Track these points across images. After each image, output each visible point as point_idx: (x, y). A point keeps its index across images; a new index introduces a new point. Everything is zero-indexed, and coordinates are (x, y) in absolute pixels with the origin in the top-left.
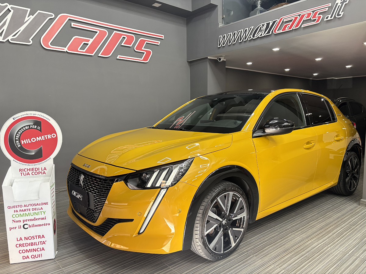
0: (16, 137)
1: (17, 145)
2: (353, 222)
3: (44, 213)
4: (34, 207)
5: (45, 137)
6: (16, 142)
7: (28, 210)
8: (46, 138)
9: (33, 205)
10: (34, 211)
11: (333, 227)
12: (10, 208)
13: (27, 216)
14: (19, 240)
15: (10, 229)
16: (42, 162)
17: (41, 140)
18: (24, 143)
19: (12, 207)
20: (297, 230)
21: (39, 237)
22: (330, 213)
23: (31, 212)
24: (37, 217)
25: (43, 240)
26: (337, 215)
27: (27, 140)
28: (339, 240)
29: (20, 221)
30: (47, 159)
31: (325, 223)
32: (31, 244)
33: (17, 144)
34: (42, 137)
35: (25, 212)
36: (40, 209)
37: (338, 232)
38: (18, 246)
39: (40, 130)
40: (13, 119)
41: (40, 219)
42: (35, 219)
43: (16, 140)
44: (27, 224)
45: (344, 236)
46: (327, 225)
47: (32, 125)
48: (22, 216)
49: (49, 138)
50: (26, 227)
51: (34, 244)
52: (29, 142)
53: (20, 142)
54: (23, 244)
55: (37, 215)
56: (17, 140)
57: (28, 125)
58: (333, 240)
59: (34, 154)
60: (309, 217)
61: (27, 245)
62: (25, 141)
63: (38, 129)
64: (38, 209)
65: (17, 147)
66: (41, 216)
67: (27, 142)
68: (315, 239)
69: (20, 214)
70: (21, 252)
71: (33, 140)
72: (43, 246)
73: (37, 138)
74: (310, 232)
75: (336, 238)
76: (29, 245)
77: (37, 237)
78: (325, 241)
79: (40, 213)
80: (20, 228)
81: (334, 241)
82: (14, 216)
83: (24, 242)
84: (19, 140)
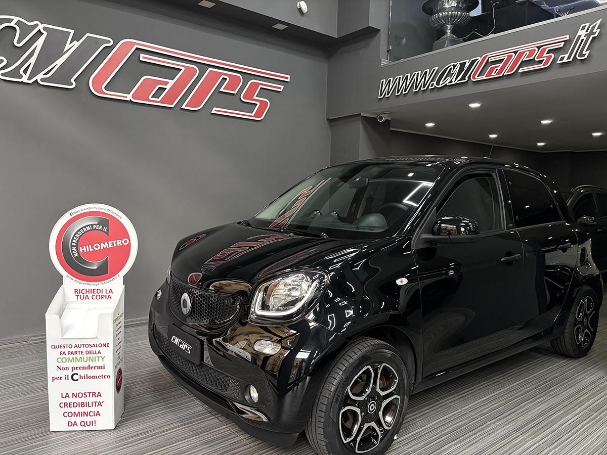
0: (72, 242)
1: (73, 254)
2: (595, 404)
3: (103, 359)
4: (89, 349)
5: (113, 243)
6: (71, 250)
7: (80, 353)
8: (115, 246)
9: (87, 346)
10: (89, 355)
11: (561, 412)
12: (54, 347)
13: (79, 361)
14: (64, 396)
15: (53, 379)
16: (107, 280)
17: (108, 247)
18: (83, 251)
19: (57, 347)
20: (500, 417)
21: (94, 394)
22: (556, 388)
23: (85, 356)
24: (92, 364)
25: (98, 399)
26: (568, 391)
27: (87, 246)
28: (569, 438)
29: (67, 369)
30: (114, 277)
31: (547, 405)
32: (82, 405)
33: (73, 252)
34: (110, 242)
35: (75, 356)
36: (97, 352)
37: (569, 422)
38: (62, 405)
39: (107, 233)
40: (70, 214)
41: (96, 368)
42: (89, 367)
43: (72, 246)
44: (77, 374)
45: (577, 431)
46: (551, 409)
47: (96, 225)
48: (71, 362)
49: (118, 245)
50: (75, 377)
51: (85, 404)
52: (91, 250)
53: (78, 249)
54: (69, 403)
55: (93, 361)
56: (74, 246)
57: (90, 225)
58: (560, 437)
59: (96, 268)
60: (522, 392)
61: (75, 405)
62: (85, 249)
63: (104, 231)
64: (94, 353)
65: (74, 256)
66: (97, 364)
67: (88, 250)
68: (529, 434)
69: (69, 358)
70: (66, 415)
71: (98, 247)
72: (99, 409)
73: (102, 244)
74: (521, 421)
75: (564, 434)
76: (78, 405)
77: (91, 394)
78: (546, 439)
79: (97, 359)
80: (67, 378)
81: (561, 440)
82: (60, 360)
83: (71, 400)
84: (77, 247)
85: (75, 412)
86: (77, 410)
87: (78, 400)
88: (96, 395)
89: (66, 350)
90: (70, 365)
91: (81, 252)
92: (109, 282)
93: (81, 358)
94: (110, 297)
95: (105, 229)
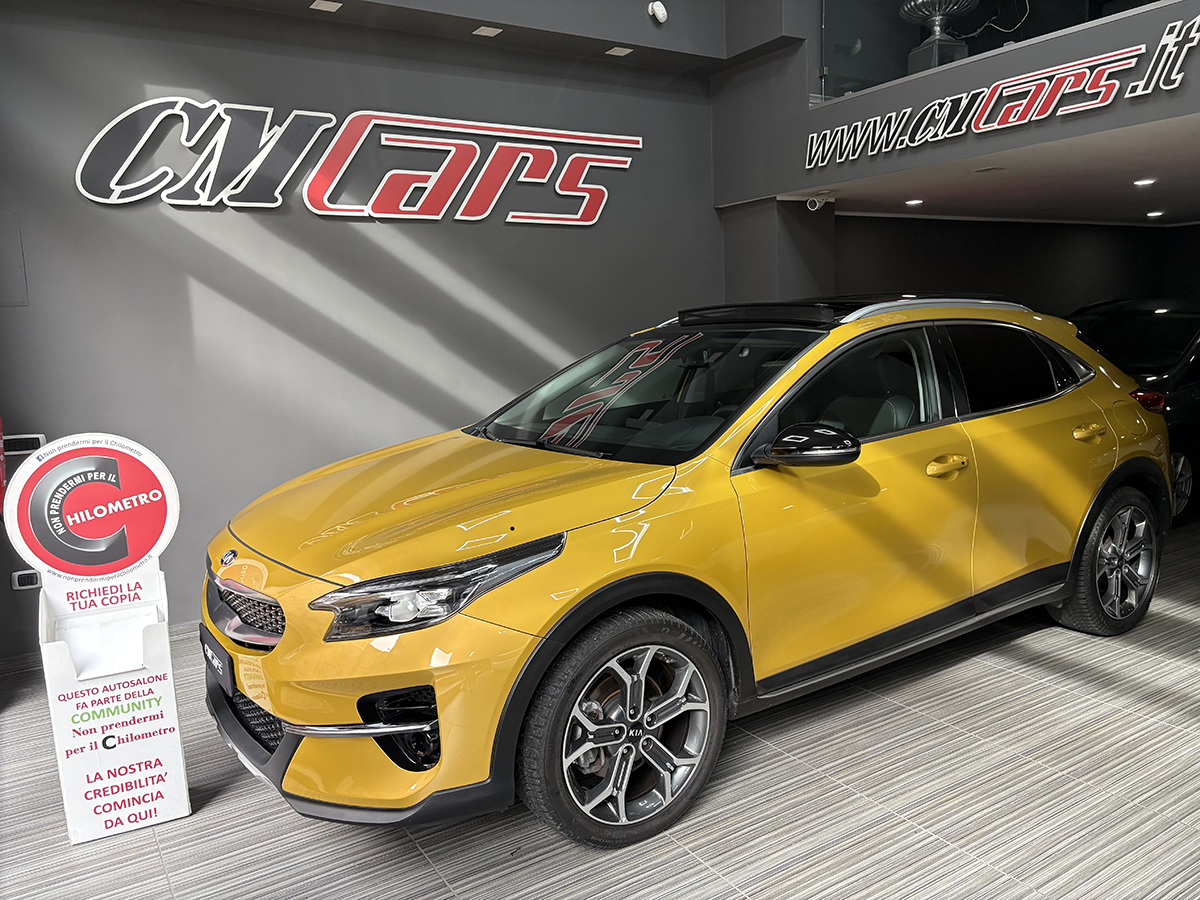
0: (49, 509)
1: (55, 530)
3: (158, 702)
4: (130, 690)
5: (131, 501)
6: (50, 522)
7: (115, 699)
8: (136, 505)
9: (126, 685)
10: (132, 700)
12: (63, 698)
13: (113, 714)
14: (92, 779)
17: (122, 509)
18: (74, 522)
19: (70, 696)
21: (148, 765)
23: (124, 702)
24: (139, 714)
27: (81, 513)
29: (93, 731)
30: (141, 561)
33: (55, 526)
34: (124, 501)
36: (146, 693)
39: (116, 484)
40: (37, 458)
41: (148, 719)
42: (134, 721)
43: (51, 516)
44: (113, 737)
47: (93, 472)
48: (99, 717)
49: (142, 503)
50: (110, 743)
51: (133, 785)
52: (89, 518)
53: (62, 520)
55: (139, 708)
56: (55, 516)
57: (82, 473)
59: (103, 549)
61: (115, 790)
62: (76, 518)
63: (110, 482)
64: (141, 694)
65: (57, 534)
66: (149, 712)
67: (84, 520)
69: (94, 712)
70: (99, 810)
71: (102, 511)
72: (160, 787)
73: (110, 505)
76: (120, 789)
77: (143, 766)
79: (147, 703)
82: (77, 719)
83: (107, 782)
84: (61, 515)
85: (115, 803)
86: (119, 797)
87: (120, 781)
88: (153, 765)
89: (88, 699)
90: (97, 724)
91: (71, 524)
92: (132, 570)
93: (117, 707)
94: (137, 597)
95: (112, 478)
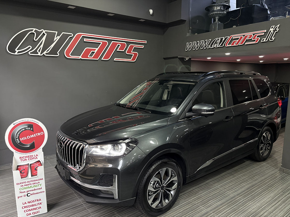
0: (16, 137)
1: (17, 142)
3: (41, 185)
6: (16, 140)
8: (37, 135)
9: (33, 181)
12: (18, 184)
14: (24, 204)
15: (18, 197)
17: (34, 137)
18: (22, 140)
25: (40, 202)
27: (24, 138)
29: (25, 192)
30: (38, 149)
32: (32, 206)
34: (34, 135)
35: (28, 186)
36: (38, 183)
38: (23, 207)
40: (14, 124)
41: (38, 189)
43: (16, 138)
44: (29, 193)
48: (26, 189)
49: (39, 135)
54: (27, 206)
55: (36, 187)
56: (17, 138)
59: (29, 146)
62: (23, 139)
63: (31, 130)
65: (18, 143)
67: (24, 139)
71: (28, 137)
72: (40, 206)
77: (36, 201)
80: (25, 196)
82: (21, 189)
84: (19, 138)
85: (29, 209)
87: (30, 204)
89: (24, 184)
91: (21, 140)
92: (35, 152)
93: (31, 186)
94: (37, 158)
95: (32, 129)
